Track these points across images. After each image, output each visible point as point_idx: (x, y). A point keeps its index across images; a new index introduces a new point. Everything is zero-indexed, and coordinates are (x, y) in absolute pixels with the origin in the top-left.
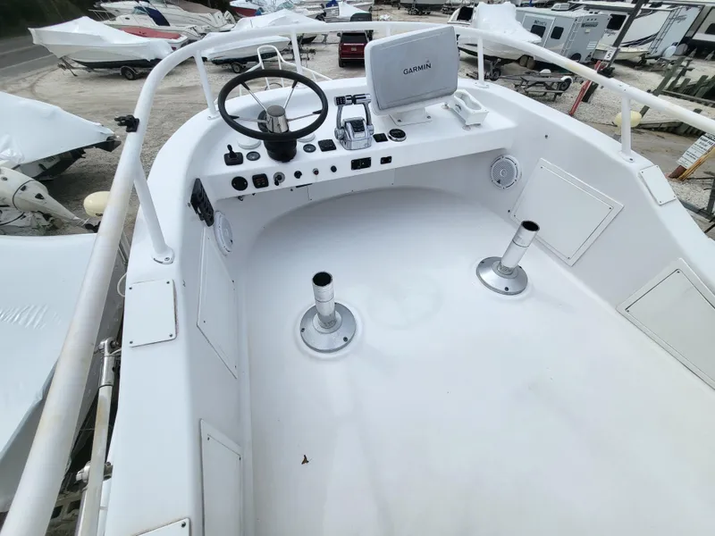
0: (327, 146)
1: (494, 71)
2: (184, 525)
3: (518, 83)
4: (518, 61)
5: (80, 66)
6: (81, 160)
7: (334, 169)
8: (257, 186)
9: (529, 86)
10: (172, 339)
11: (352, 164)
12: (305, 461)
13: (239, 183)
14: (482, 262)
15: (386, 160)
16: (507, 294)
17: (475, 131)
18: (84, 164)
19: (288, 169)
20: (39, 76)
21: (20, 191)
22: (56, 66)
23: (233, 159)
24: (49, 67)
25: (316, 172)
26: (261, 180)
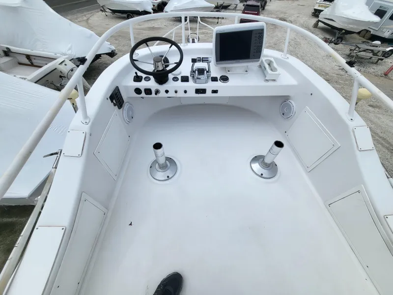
0: (185, 79)
1: (338, 38)
2: (63, 229)
3: (353, 48)
4: (359, 33)
5: (110, 11)
6: (99, 59)
7: (185, 92)
8: (146, 94)
9: (360, 51)
10: (79, 156)
11: (196, 91)
12: (131, 224)
13: (138, 91)
14: (256, 157)
15: (215, 92)
16: (262, 177)
17: (271, 83)
18: (101, 62)
19: (162, 88)
20: (92, 14)
21: (70, 71)
22: (99, 10)
23: (138, 79)
24: (97, 10)
25: (176, 92)
26: (148, 91)
